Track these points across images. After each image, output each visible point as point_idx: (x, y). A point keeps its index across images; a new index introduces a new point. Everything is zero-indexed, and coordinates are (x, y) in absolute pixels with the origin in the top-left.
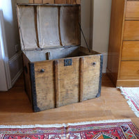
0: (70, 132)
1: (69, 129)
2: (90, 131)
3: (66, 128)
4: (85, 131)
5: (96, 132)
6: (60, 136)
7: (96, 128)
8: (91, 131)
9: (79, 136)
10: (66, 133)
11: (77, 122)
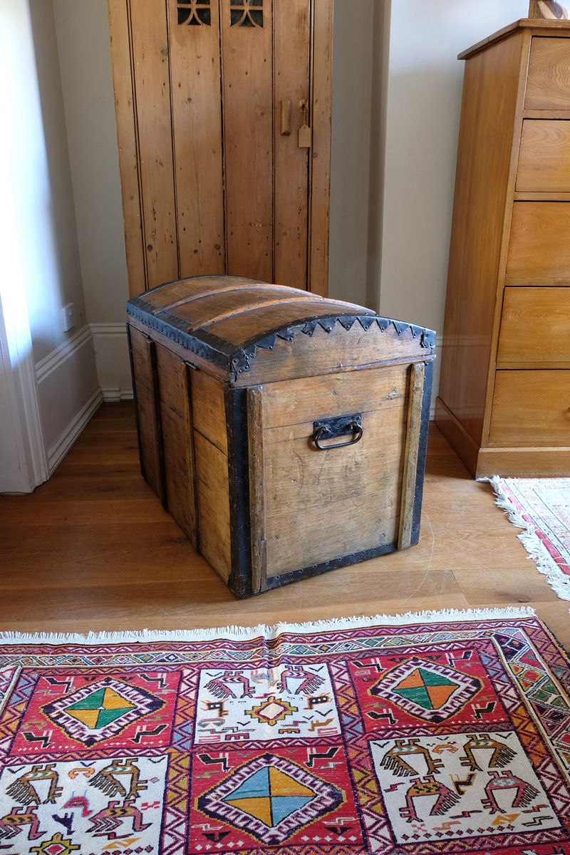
0: (288, 661)
1: (285, 649)
2: (366, 657)
3: (272, 644)
4: (348, 657)
5: (394, 658)
6: (247, 674)
7: (392, 642)
8: (373, 653)
9: (324, 673)
10: (271, 664)
11: (314, 620)
